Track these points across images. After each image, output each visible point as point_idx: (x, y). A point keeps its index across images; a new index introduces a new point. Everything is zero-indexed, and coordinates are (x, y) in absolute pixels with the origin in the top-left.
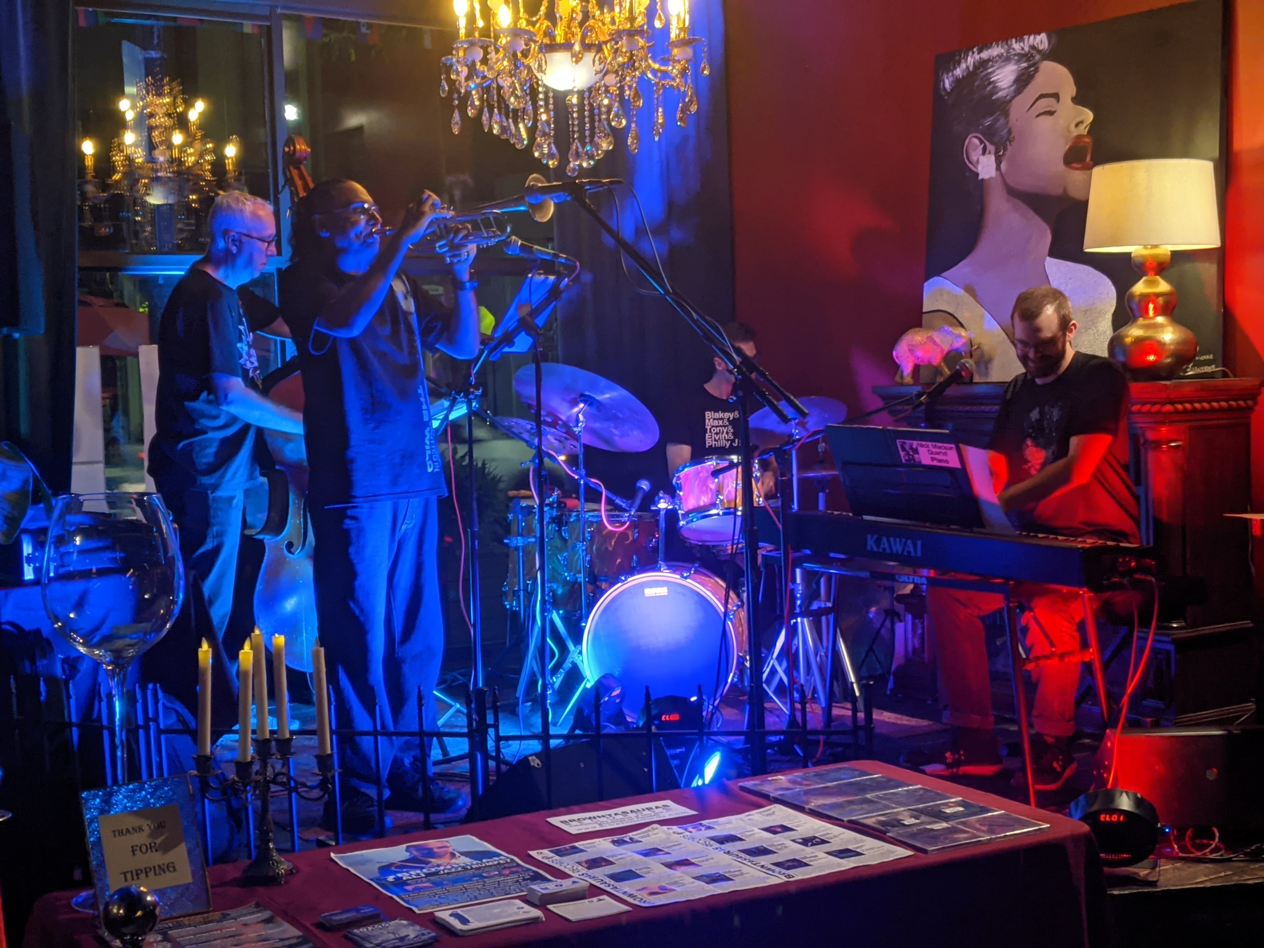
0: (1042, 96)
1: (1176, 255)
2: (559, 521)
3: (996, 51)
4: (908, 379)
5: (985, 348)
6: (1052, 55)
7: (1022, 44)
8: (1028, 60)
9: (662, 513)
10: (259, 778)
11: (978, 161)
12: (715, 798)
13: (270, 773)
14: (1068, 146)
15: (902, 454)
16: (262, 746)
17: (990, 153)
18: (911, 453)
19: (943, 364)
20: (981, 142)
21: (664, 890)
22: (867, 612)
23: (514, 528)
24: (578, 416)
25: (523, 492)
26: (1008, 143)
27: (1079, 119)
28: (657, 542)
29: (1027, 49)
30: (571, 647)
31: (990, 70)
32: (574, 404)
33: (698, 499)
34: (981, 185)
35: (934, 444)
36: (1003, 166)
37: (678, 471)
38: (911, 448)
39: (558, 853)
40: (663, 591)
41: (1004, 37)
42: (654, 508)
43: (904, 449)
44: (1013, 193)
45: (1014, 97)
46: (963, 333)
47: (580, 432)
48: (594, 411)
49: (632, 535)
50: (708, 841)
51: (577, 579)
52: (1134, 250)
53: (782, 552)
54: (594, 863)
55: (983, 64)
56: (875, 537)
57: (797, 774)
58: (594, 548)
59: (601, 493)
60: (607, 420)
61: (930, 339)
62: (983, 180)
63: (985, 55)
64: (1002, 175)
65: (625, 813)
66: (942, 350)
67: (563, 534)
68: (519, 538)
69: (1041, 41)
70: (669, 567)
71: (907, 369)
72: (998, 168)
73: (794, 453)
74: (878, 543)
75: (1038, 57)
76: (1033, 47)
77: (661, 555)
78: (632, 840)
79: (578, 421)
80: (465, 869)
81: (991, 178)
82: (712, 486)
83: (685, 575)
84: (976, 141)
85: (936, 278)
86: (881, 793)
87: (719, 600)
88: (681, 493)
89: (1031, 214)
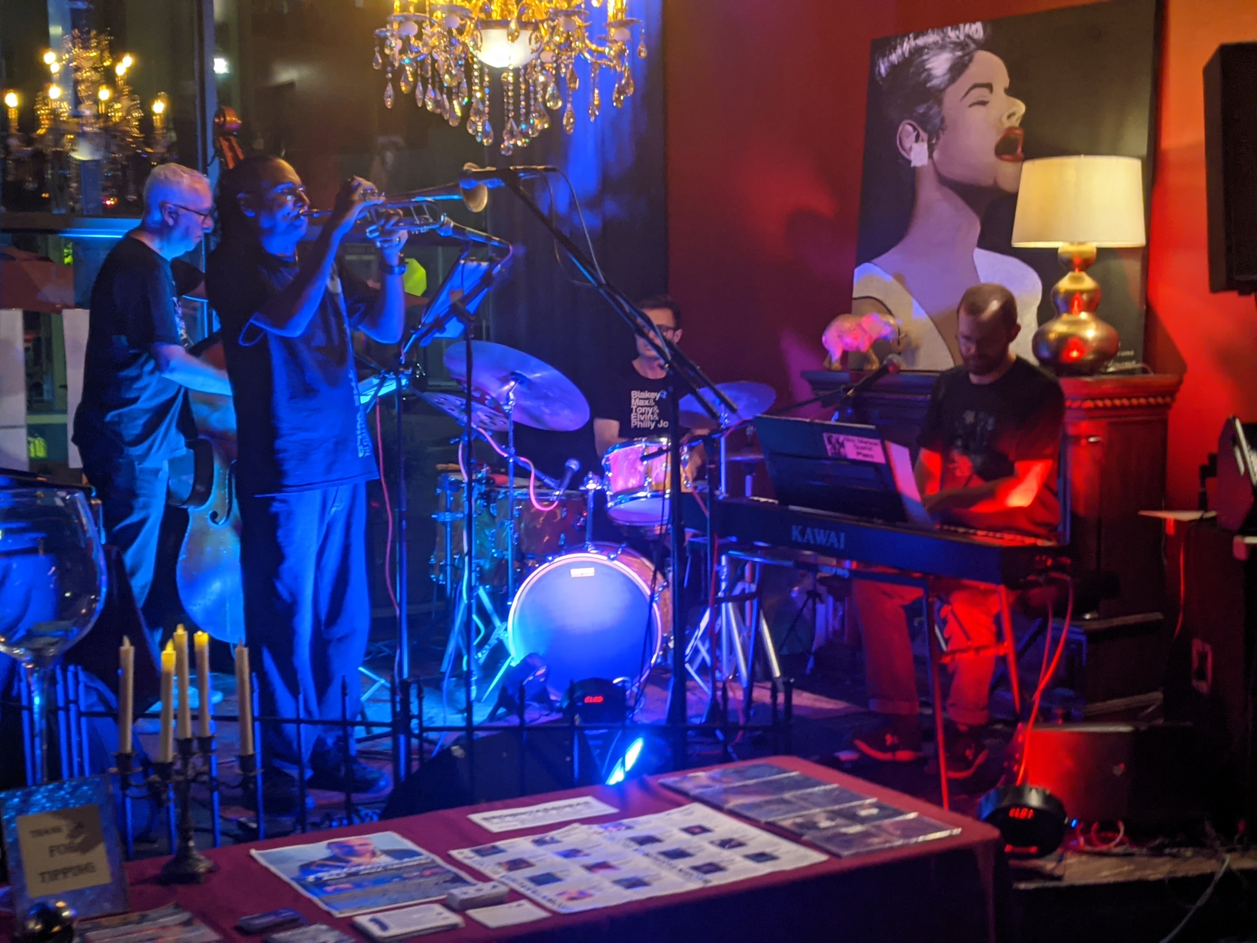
0: (975, 86)
1: (1102, 252)
2: (488, 497)
3: (931, 38)
4: (836, 365)
5: (913, 335)
6: (986, 45)
7: (957, 32)
8: (963, 49)
9: (591, 494)
10: (181, 778)
11: (911, 148)
12: (635, 794)
13: (190, 773)
14: (999, 138)
15: (829, 447)
16: (183, 746)
17: (923, 140)
18: (837, 446)
19: (871, 351)
20: (915, 129)
21: (582, 895)
22: (790, 591)
23: (443, 502)
24: (508, 394)
25: (452, 466)
26: (941, 132)
27: (1011, 111)
28: (585, 521)
29: (962, 37)
30: (497, 622)
31: (925, 57)
32: (505, 381)
33: (626, 482)
34: (914, 172)
35: (860, 439)
36: (936, 155)
37: (608, 453)
38: (837, 441)
39: (478, 852)
40: (589, 572)
41: (940, 25)
42: (582, 488)
43: (830, 442)
44: (944, 181)
45: (948, 86)
46: (892, 321)
47: (510, 410)
48: (524, 389)
49: (561, 514)
50: (628, 842)
51: (504, 556)
52: (1062, 246)
53: (708, 537)
54: (516, 864)
55: (918, 51)
56: (800, 527)
57: (716, 771)
58: (523, 525)
59: (530, 473)
60: (538, 398)
61: (860, 326)
62: (915, 168)
63: (921, 41)
64: (934, 164)
65: (546, 810)
66: (870, 337)
67: (491, 511)
68: (447, 513)
69: (976, 30)
70: (597, 547)
71: (836, 354)
72: (930, 156)
73: (723, 441)
74: (803, 533)
75: (973, 46)
76: (968, 36)
77: (588, 536)
78: (553, 841)
79: (508, 399)
80: (385, 869)
81: (922, 167)
82: (641, 468)
83: (612, 556)
84: (910, 128)
85: (866, 265)
86: (799, 792)
87: (645, 581)
88: (610, 475)
89: (961, 203)
